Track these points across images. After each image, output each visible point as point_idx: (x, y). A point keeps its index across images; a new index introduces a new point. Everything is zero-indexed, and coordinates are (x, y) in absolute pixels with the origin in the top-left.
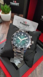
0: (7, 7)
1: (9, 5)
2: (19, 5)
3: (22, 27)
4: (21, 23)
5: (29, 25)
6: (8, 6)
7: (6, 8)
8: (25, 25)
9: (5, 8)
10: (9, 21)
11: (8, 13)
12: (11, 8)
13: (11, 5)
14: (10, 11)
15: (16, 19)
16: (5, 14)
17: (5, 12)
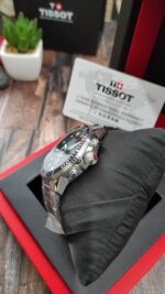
0: (26, 26)
1: (36, 20)
2: (73, 17)
3: (104, 103)
4: (100, 86)
5: (130, 97)
6: (32, 23)
7: (21, 29)
8: (116, 94)
9: (18, 31)
10: (36, 82)
11: (31, 48)
12: (40, 30)
13: (42, 17)
14: (37, 41)
15: (81, 74)
16: (20, 52)
17: (18, 46)
